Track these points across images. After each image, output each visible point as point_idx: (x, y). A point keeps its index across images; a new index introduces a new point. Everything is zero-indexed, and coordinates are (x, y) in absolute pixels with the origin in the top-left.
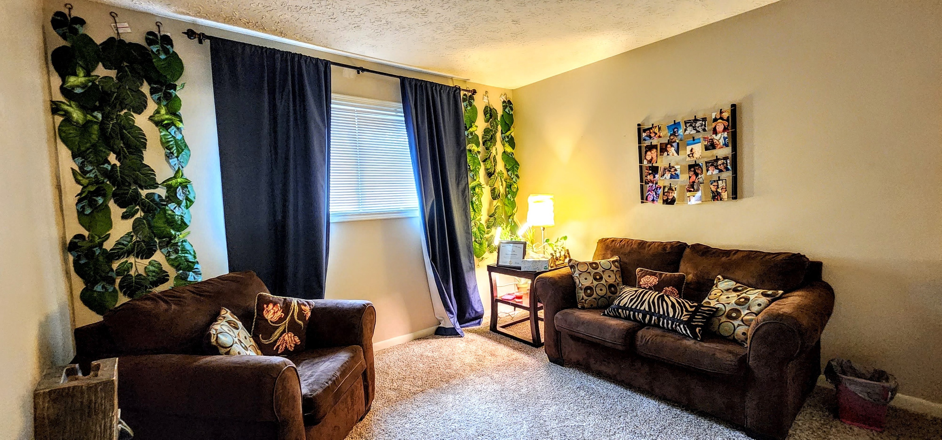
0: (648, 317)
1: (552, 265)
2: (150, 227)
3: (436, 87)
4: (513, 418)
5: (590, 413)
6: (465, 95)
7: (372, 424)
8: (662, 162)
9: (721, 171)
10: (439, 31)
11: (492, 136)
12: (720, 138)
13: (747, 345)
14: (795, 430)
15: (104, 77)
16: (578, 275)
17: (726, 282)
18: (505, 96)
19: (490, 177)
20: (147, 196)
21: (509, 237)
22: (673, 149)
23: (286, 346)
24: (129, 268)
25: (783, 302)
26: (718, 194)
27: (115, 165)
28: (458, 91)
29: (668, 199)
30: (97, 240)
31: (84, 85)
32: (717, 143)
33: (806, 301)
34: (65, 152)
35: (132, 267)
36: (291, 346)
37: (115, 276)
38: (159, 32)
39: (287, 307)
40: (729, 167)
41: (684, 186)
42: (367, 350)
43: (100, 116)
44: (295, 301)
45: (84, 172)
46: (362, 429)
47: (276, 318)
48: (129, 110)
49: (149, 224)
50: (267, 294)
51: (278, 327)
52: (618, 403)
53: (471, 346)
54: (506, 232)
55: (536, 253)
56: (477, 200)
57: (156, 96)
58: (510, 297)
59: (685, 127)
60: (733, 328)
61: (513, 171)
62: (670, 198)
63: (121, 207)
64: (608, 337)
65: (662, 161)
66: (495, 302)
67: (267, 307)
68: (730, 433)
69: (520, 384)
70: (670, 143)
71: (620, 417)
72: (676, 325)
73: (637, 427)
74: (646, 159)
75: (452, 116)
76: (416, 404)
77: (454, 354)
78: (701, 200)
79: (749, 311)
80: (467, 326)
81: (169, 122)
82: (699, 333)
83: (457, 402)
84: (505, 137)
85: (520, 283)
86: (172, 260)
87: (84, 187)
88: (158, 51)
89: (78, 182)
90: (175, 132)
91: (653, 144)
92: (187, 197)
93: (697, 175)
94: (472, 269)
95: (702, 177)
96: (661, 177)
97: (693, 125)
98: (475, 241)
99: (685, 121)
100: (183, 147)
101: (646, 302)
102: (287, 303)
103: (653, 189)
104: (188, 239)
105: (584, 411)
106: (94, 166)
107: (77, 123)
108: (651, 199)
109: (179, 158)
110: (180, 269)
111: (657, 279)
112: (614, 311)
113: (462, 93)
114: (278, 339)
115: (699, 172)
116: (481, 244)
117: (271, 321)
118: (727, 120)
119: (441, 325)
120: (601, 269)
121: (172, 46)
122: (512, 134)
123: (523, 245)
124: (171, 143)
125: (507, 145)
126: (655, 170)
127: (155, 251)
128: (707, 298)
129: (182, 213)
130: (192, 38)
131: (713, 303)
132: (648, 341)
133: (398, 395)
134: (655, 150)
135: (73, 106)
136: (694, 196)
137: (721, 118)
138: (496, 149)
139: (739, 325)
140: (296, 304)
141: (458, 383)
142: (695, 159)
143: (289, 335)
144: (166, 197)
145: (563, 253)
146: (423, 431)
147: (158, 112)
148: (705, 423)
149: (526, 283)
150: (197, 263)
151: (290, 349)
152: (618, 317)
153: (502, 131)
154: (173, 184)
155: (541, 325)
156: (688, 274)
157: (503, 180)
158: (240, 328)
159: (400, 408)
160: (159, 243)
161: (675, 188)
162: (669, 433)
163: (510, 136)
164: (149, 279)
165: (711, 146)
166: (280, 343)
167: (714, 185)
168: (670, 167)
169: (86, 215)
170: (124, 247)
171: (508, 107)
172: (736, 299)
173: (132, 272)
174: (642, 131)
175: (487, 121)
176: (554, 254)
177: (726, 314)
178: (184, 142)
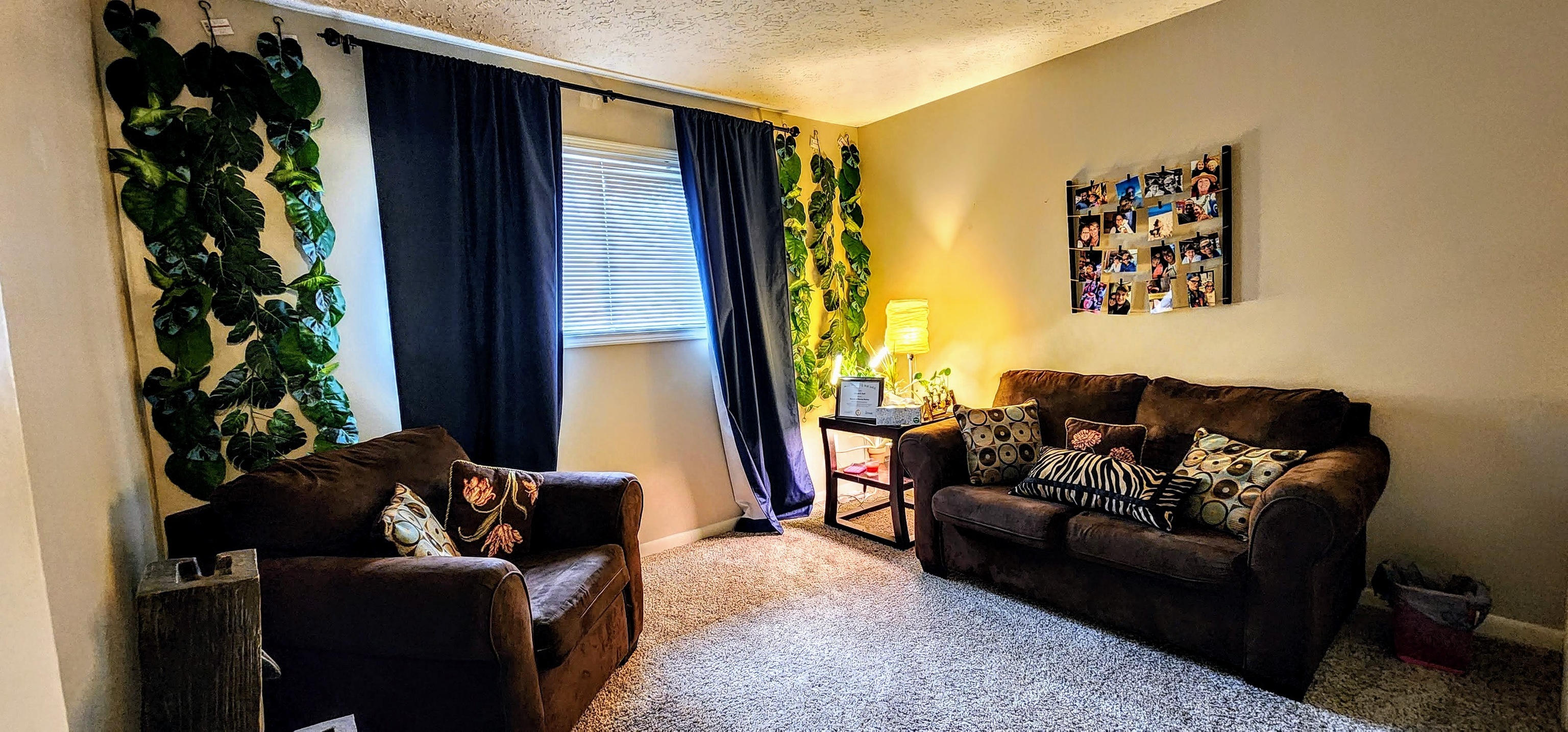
0: (1086, 495)
1: (926, 415)
2: (274, 355)
3: (732, 124)
4: (868, 659)
5: (992, 650)
6: (780, 136)
7: (641, 670)
8: (1107, 245)
9: (1204, 257)
10: (739, 29)
11: (825, 205)
12: (1203, 203)
13: (1248, 538)
14: (1323, 674)
15: (193, 109)
16: (969, 431)
17: (1213, 438)
18: (846, 139)
19: (822, 272)
20: (268, 303)
21: (855, 372)
22: (1126, 222)
23: (500, 546)
24: (242, 423)
25: (1307, 468)
26: (1199, 296)
27: (214, 254)
28: (769, 130)
29: (1117, 305)
30: (189, 376)
31: (159, 124)
32: (1199, 210)
33: (1346, 466)
34: (133, 235)
35: (246, 421)
36: (507, 545)
37: (220, 435)
38: (279, 34)
39: (499, 484)
40: (1219, 250)
41: (1144, 284)
42: (631, 551)
43: (187, 174)
44: (512, 473)
45: (165, 267)
46: (624, 678)
47: (483, 501)
48: (234, 163)
49: (272, 352)
50: (468, 462)
51: (487, 516)
52: (1037, 634)
53: (794, 549)
54: (850, 363)
55: (900, 396)
56: (801, 311)
57: (277, 141)
58: (858, 469)
59: (1145, 186)
60: (1225, 511)
61: (861, 263)
62: (1122, 302)
63: (226, 324)
64: (1020, 528)
65: (1107, 243)
66: (832, 478)
67: (469, 483)
68: (1219, 679)
69: (877, 606)
70: (1122, 211)
71: (1041, 655)
72: (1131, 509)
73: (1068, 671)
74: (1081, 239)
75: (760, 171)
76: (710, 638)
77: (768, 561)
78: (1171, 305)
79: (1251, 484)
80: (788, 518)
81: (299, 182)
82: (1169, 519)
83: (777, 636)
84: (846, 207)
85: (873, 447)
86: (311, 409)
87: (167, 291)
88: (278, 65)
89: (156, 282)
90: (309, 200)
91: (1092, 214)
92: (332, 306)
93: (1165, 264)
94: (795, 424)
95: (1173, 268)
96: (1106, 268)
97: (1160, 182)
98: (800, 378)
99: (1145, 176)
100: (324, 226)
101: (1083, 472)
102: (499, 477)
103: (1093, 288)
104: (335, 374)
105: (982, 647)
106: (181, 255)
107: (153, 185)
108: (1088, 306)
109: (318, 243)
110: (323, 425)
111: (1100, 436)
112: (1030, 486)
113: (776, 133)
114: (487, 534)
115: (1169, 259)
116: (808, 383)
117: (476, 506)
118: (1216, 172)
119: (745, 516)
120: (1006, 420)
121: (301, 58)
122: (858, 202)
123: (878, 383)
124: (304, 218)
125: (849, 219)
126: (1095, 258)
127: (283, 395)
128: (1181, 464)
129: (325, 333)
130: (333, 43)
131: (1192, 473)
132: (1086, 534)
133: (680, 626)
134: (1095, 225)
135: (145, 157)
136: (1160, 300)
137: (1206, 170)
138: (832, 227)
139: (1234, 507)
140: (514, 479)
141: (776, 605)
142: (1162, 237)
143: (505, 528)
144: (299, 307)
145: (943, 397)
146: (724, 681)
147: (281, 166)
148: (1178, 664)
149: (884, 446)
150: (351, 414)
151: (506, 550)
152: (1037, 497)
153: (841, 196)
154: (309, 286)
155: (910, 515)
156: (1150, 426)
157: (843, 277)
158: (428, 516)
159: (684, 647)
160: (289, 382)
161: (1130, 287)
162: (1121, 679)
163: (855, 205)
164: (275, 441)
165: (1189, 216)
166: (490, 541)
167: (1193, 281)
168: (1122, 252)
169: (171, 336)
170: (233, 388)
171: (851, 157)
172: (1228, 465)
173: (248, 430)
174: (1074, 193)
175: (816, 180)
176: (929, 398)
177: (1212, 489)
178: (325, 215)
